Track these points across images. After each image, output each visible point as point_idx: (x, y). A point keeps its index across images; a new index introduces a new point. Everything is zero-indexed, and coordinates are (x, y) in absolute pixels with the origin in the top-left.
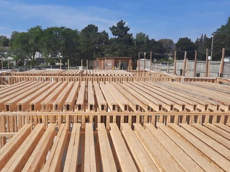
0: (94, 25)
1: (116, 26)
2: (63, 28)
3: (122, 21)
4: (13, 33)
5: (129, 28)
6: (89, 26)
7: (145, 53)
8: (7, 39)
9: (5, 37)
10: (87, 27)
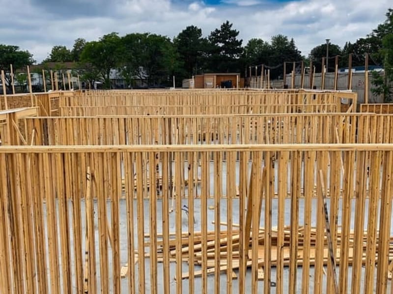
0: (196, 27)
1: (220, 29)
2: (147, 34)
3: (228, 22)
4: (76, 41)
5: (238, 32)
6: (188, 28)
7: (256, 67)
8: (67, 51)
9: (65, 48)
10: (186, 30)
